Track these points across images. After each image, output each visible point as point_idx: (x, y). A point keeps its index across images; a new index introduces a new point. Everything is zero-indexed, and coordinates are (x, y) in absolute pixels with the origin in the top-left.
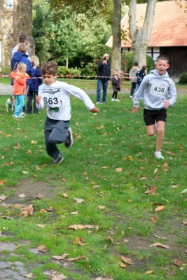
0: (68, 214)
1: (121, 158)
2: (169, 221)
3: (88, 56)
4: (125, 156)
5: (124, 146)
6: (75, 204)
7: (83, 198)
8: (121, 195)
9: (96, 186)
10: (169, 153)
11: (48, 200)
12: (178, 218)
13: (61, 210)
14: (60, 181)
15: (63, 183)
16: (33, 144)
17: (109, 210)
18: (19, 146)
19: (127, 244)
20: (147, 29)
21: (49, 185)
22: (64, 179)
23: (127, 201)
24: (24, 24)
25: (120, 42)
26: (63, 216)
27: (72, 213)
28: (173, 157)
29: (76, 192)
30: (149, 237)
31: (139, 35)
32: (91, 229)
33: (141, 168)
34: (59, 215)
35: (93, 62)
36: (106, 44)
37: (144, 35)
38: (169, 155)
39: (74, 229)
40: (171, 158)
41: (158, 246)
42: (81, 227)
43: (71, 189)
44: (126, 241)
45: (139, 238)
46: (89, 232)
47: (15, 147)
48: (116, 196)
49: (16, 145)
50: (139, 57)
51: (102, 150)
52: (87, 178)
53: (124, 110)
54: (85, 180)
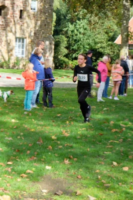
1: (128, 156)
3: (99, 52)
5: (130, 144)
7: (96, 196)
8: (128, 195)
9: (107, 185)
14: (76, 178)
16: (53, 140)
18: (42, 141)
24: (45, 25)
25: (127, 41)
29: (90, 190)
36: (115, 42)
43: (86, 187)
47: (38, 143)
48: (124, 195)
49: (39, 140)
51: (111, 148)
52: (99, 177)
53: (130, 105)
54: (98, 178)
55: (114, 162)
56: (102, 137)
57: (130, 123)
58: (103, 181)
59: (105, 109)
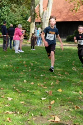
2: (58, 108)
4: (36, 77)
8: (32, 96)
9: (19, 92)
10: (60, 75)
12: (63, 107)
15: (1, 90)
17: (26, 103)
19: (35, 120)
28: (61, 77)
29: (9, 94)
33: (44, 82)
37: (47, 14)
38: (59, 76)
40: (60, 77)
41: (52, 121)
43: (6, 93)
44: (34, 119)
45: (41, 117)
48: (30, 96)
51: (23, 74)
52: (15, 87)
53: (37, 54)
54: (14, 89)
55: (24, 80)
56: (18, 69)
57: (36, 62)
58: (17, 89)
59: (21, 56)
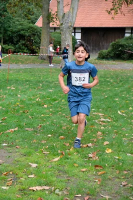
0: (26, 177)
1: (61, 127)
2: (110, 182)
3: (20, 34)
6: (31, 169)
7: (37, 163)
9: (46, 152)
11: (8, 165)
12: (117, 180)
13: (20, 174)
14: (14, 148)
15: (17, 150)
20: (73, 13)
21: (6, 151)
22: (17, 147)
23: (74, 166)
26: (22, 179)
27: (30, 176)
28: (104, 126)
29: (30, 157)
30: (96, 196)
31: (66, 18)
32: (47, 190)
34: (19, 178)
35: (24, 40)
37: (70, 18)
39: (34, 191)
40: (102, 128)
42: (39, 188)
43: (25, 155)
45: (88, 197)
46: (47, 192)
48: (64, 161)
50: (65, 37)
